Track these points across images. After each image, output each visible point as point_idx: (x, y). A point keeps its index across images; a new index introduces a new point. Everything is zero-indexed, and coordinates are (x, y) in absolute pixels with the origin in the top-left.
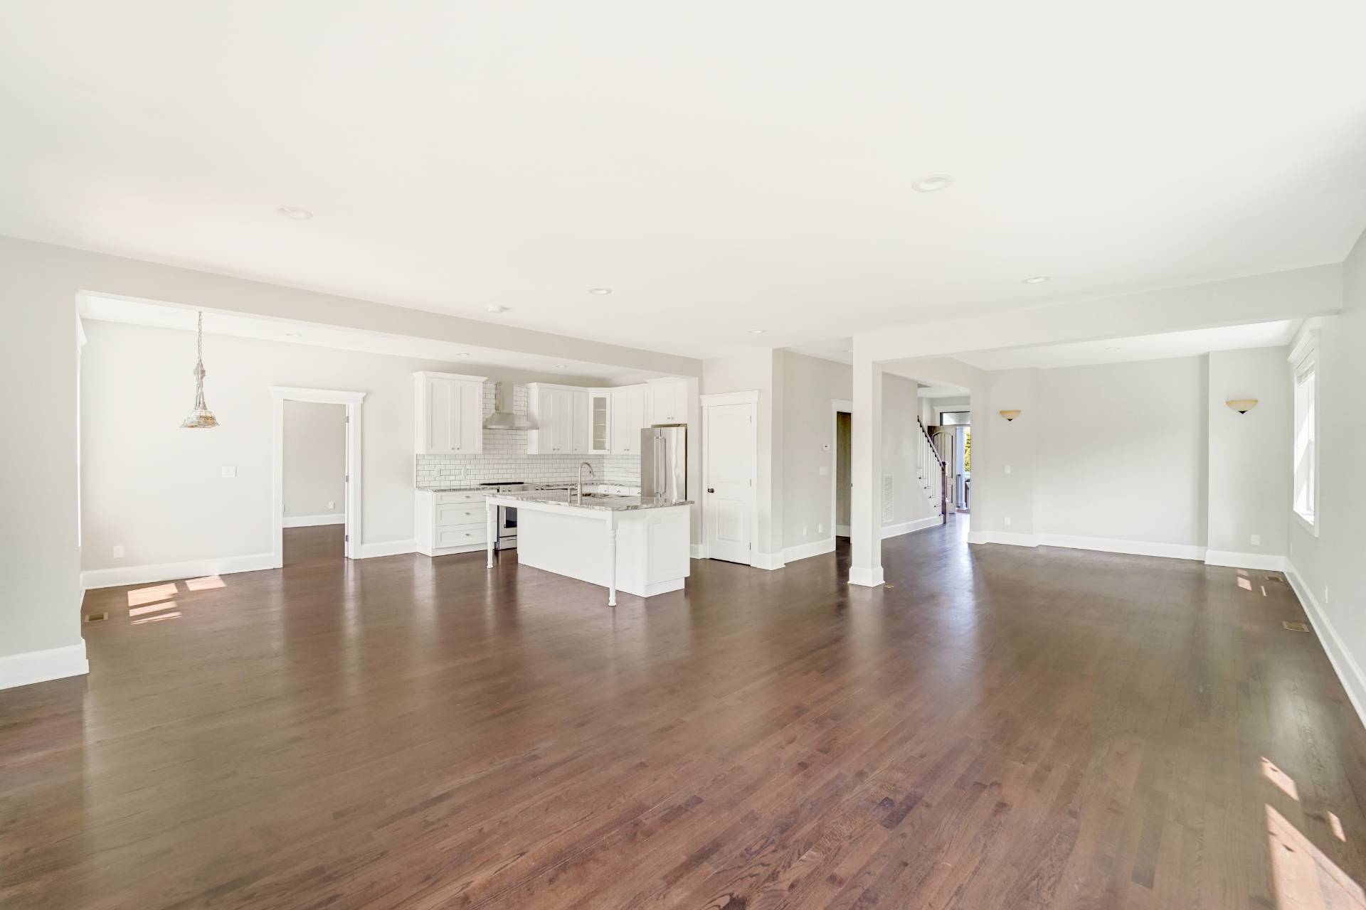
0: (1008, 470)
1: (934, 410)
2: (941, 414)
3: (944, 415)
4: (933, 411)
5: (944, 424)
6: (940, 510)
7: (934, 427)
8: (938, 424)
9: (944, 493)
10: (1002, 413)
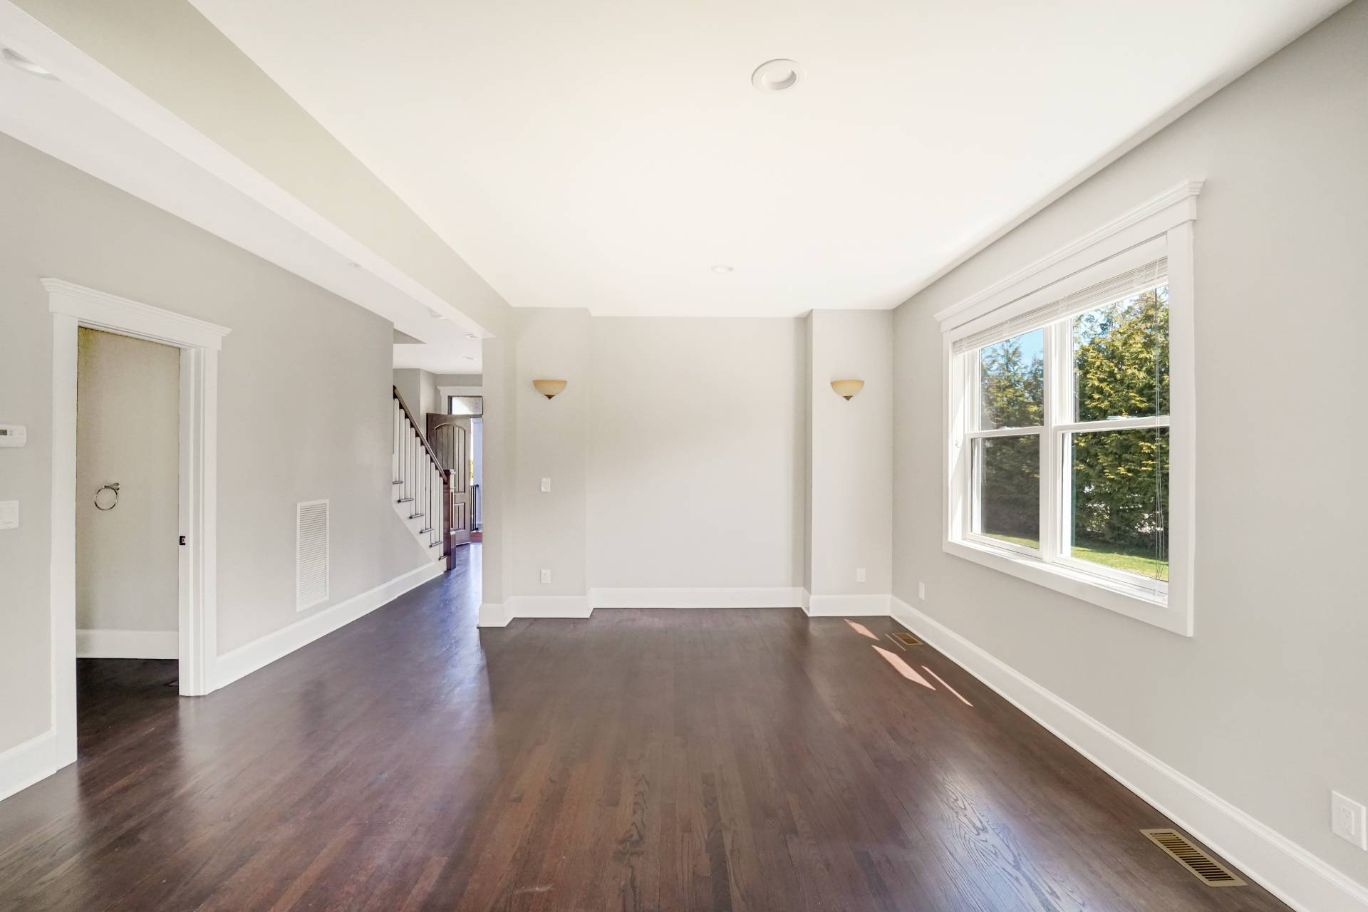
0: (546, 485)
1: (439, 391)
2: (450, 398)
3: (454, 399)
4: (437, 393)
5: (455, 412)
6: (440, 549)
7: (439, 416)
8: (444, 412)
9: (448, 519)
10: (537, 383)
